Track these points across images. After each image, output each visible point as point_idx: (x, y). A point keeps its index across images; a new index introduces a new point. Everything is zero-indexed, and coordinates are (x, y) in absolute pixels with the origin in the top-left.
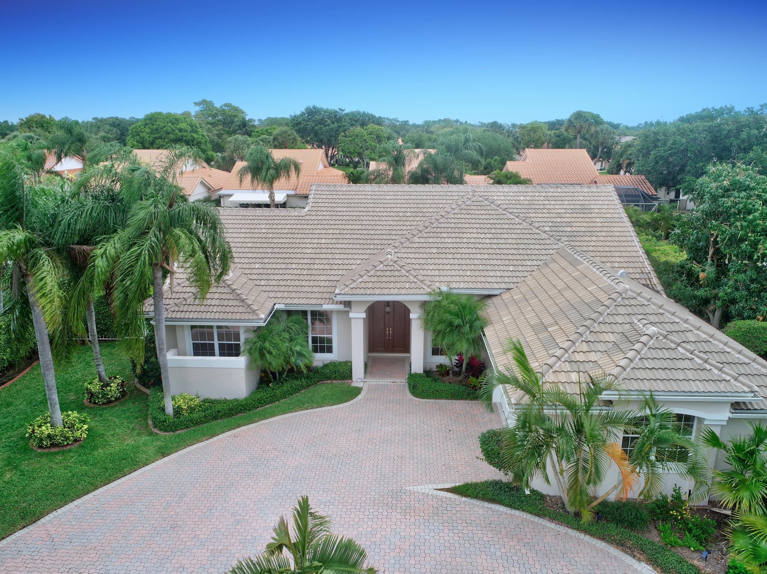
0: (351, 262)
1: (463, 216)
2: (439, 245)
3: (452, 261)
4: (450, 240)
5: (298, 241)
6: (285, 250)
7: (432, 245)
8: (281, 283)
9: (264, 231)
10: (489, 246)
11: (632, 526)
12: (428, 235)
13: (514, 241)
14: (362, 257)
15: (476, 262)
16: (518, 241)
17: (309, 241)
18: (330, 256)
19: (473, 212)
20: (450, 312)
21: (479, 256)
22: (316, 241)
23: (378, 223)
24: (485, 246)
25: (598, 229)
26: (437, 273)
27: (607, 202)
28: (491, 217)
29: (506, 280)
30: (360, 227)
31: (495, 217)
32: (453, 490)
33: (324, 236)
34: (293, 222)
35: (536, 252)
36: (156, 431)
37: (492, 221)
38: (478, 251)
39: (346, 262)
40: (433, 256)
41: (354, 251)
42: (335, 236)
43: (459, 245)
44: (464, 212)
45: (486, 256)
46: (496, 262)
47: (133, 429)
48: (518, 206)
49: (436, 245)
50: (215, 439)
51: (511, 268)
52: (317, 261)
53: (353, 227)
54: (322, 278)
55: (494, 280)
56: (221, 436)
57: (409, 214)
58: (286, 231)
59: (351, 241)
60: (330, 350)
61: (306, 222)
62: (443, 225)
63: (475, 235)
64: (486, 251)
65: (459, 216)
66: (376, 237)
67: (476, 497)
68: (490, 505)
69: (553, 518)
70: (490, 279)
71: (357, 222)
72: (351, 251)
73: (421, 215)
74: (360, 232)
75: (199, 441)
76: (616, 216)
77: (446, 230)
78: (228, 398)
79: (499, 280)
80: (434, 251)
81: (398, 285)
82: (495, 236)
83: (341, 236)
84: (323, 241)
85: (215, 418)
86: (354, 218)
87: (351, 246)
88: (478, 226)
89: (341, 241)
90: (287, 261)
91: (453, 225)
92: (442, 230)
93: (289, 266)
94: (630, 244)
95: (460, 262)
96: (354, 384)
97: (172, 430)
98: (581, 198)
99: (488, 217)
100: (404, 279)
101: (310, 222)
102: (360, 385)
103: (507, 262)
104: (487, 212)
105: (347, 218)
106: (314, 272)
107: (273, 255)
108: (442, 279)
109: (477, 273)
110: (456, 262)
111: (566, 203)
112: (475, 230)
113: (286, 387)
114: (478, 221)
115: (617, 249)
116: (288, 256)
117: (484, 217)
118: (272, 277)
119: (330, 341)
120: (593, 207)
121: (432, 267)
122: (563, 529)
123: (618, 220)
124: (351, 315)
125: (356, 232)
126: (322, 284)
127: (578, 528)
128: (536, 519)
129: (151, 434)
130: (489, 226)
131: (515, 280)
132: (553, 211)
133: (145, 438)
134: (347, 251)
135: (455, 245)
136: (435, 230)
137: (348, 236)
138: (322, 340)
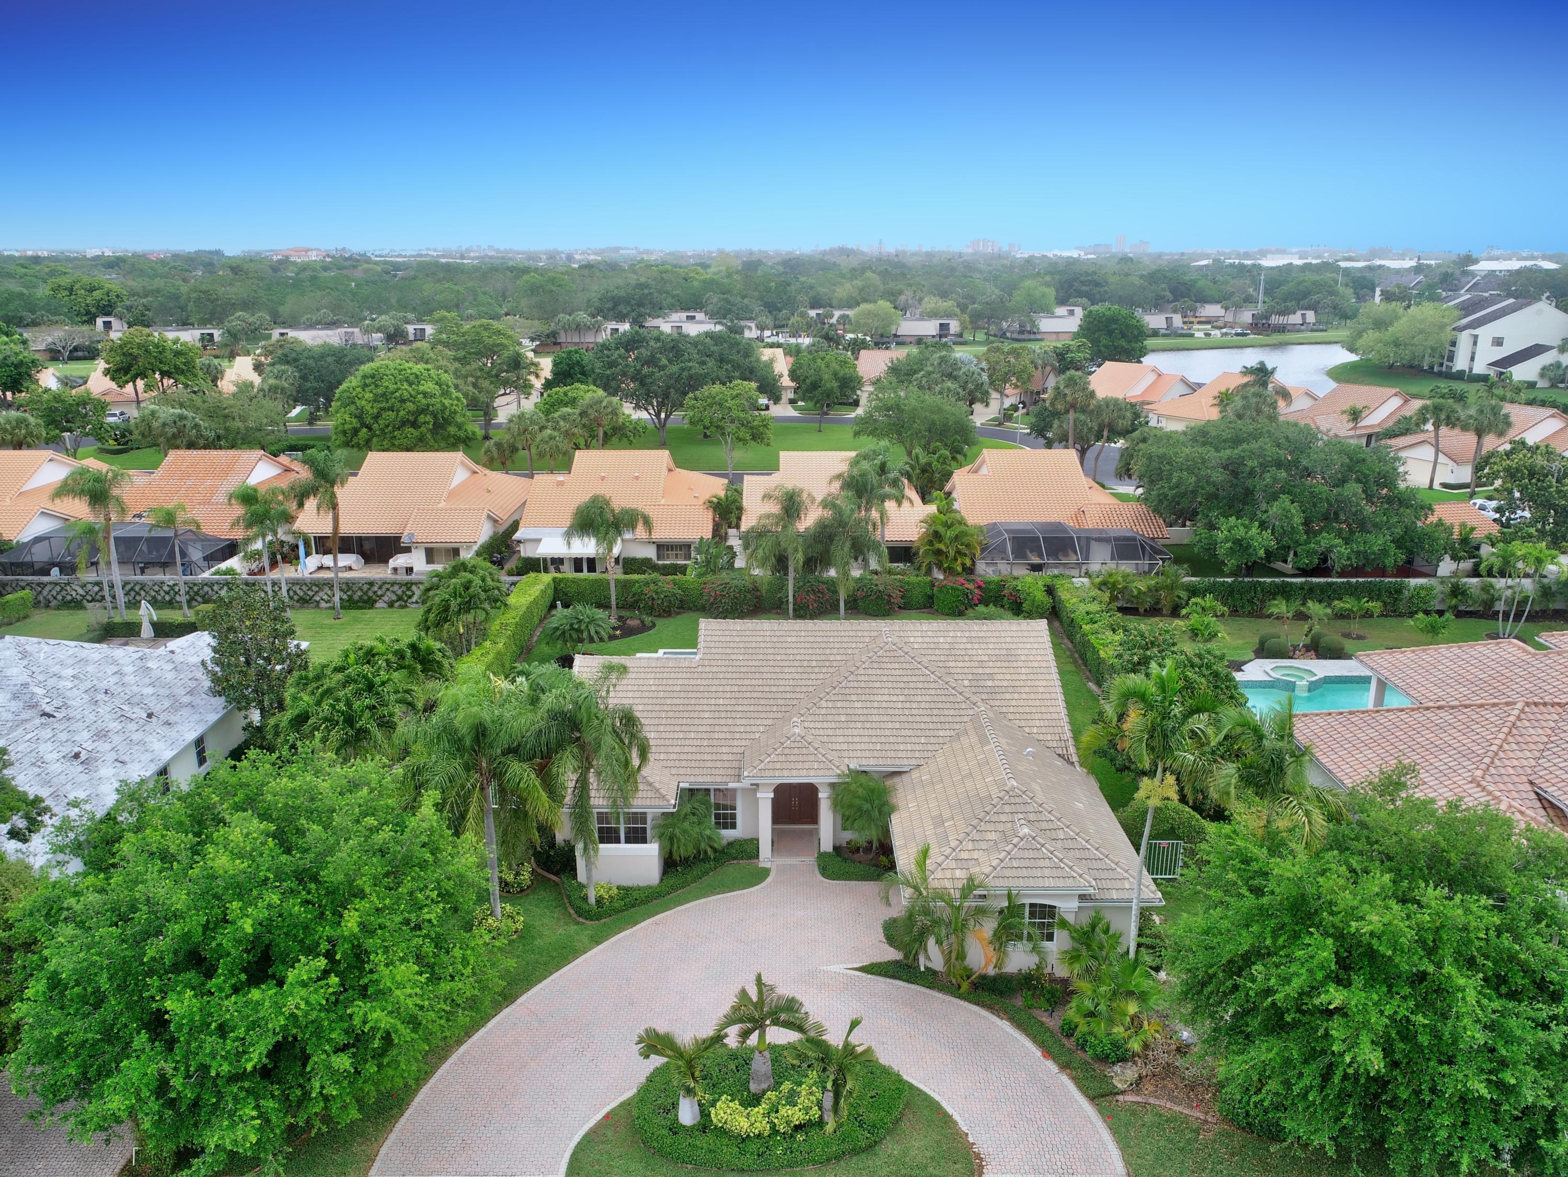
0: (754, 729)
1: (874, 672)
2: (849, 711)
3: (862, 732)
4: (859, 705)
5: (693, 702)
6: (681, 715)
7: (841, 711)
8: (682, 757)
9: (653, 688)
10: (901, 712)
11: (1001, 994)
12: (836, 698)
13: (927, 706)
14: (765, 722)
15: (887, 732)
16: (933, 705)
17: (705, 701)
18: (730, 722)
19: (885, 666)
20: (859, 797)
21: (890, 725)
22: (713, 702)
23: (780, 676)
24: (897, 712)
25: (1022, 683)
26: (845, 747)
27: (1036, 646)
28: (905, 672)
29: (917, 754)
30: (760, 682)
31: (909, 672)
32: (861, 969)
33: (721, 695)
34: (684, 675)
35: (950, 719)
36: (581, 920)
37: (905, 679)
38: (889, 718)
39: (748, 729)
40: (842, 725)
41: (756, 715)
42: (733, 695)
43: (869, 711)
44: (875, 665)
45: (897, 725)
46: (908, 733)
47: (558, 919)
48: (937, 652)
49: (844, 711)
50: (638, 926)
51: (923, 740)
52: (717, 729)
53: (753, 682)
54: (725, 750)
55: (904, 755)
56: (643, 924)
57: (814, 664)
58: (678, 688)
59: (752, 701)
60: (733, 826)
61: (699, 676)
62: (852, 684)
63: (886, 698)
64: (897, 719)
65: (870, 671)
66: (779, 695)
67: (880, 975)
68: (892, 981)
69: (941, 989)
70: (900, 754)
71: (757, 676)
72: (753, 715)
73: (827, 664)
74: (761, 689)
75: (624, 930)
76: (1044, 664)
77: (855, 691)
78: (642, 884)
79: (909, 754)
80: (843, 718)
81: (807, 765)
82: (908, 698)
83: (741, 695)
84: (721, 702)
85: (633, 906)
86: (753, 669)
87: (752, 708)
88: (890, 685)
89: (741, 701)
90: (684, 728)
91: (863, 684)
92: (852, 691)
93: (688, 735)
94: (1053, 702)
95: (871, 732)
96: (761, 865)
97: (598, 919)
98: (1008, 640)
99: (901, 672)
100: (812, 758)
101: (704, 676)
102: (768, 865)
103: (919, 733)
104: (901, 666)
105: (745, 669)
106: (715, 743)
107: (669, 721)
108: (851, 754)
109: (887, 747)
110: (866, 732)
111: (991, 646)
112: (886, 691)
113: (696, 871)
114: (890, 678)
115: (1039, 710)
116: (684, 721)
117: (897, 672)
118: (671, 749)
119: (734, 816)
120: (1020, 652)
121: (841, 739)
122: (948, 998)
123: (1045, 671)
124: (759, 795)
125: (757, 688)
126: (725, 757)
127: (960, 997)
128: (928, 991)
129: (578, 923)
130: (902, 685)
131: (926, 754)
132: (975, 658)
133: (574, 927)
134: (748, 715)
135: (865, 711)
136: (843, 691)
137: (748, 695)
138: (725, 816)
